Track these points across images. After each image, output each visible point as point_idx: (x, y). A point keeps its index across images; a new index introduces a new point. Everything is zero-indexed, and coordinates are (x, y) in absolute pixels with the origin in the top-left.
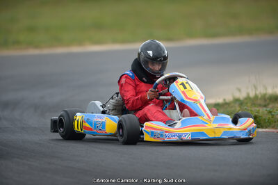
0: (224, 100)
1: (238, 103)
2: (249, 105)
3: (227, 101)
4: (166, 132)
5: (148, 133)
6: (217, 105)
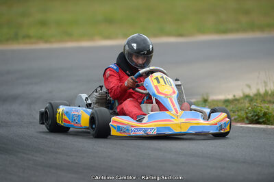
0: (234, 96)
1: (248, 99)
2: (259, 101)
3: (237, 97)
4: (132, 126)
5: (115, 128)
6: (227, 101)
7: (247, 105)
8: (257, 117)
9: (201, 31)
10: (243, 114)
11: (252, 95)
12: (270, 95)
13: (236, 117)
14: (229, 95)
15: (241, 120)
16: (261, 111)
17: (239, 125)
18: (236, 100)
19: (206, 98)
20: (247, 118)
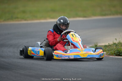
2: (120, 46)
4: (63, 55)
5: (56, 56)
6: (105, 46)
8: (119, 53)
9: (94, 15)
10: (113, 52)
11: (117, 43)
13: (110, 53)
14: (107, 43)
15: (112, 54)
16: (121, 50)
17: (111, 57)
18: (110, 45)
19: (96, 45)
20: (115, 54)
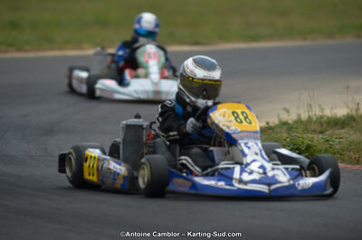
0: (268, 123)
1: (285, 127)
2: (300, 130)
3: (271, 125)
7: (285, 135)
11: (290, 122)
12: (315, 123)
14: (260, 121)
18: (270, 128)
